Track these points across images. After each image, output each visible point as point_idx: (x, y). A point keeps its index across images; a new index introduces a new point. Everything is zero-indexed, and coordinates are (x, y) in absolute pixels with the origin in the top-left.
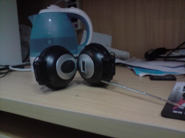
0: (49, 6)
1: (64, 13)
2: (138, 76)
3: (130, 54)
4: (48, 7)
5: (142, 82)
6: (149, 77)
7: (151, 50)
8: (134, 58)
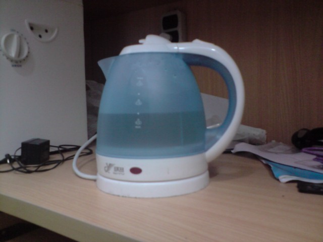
0: (144, 37)
1: (177, 54)
2: (278, 180)
3: (266, 134)
4: (140, 41)
5: (283, 196)
6: (296, 184)
7: (304, 129)
8: (274, 141)
